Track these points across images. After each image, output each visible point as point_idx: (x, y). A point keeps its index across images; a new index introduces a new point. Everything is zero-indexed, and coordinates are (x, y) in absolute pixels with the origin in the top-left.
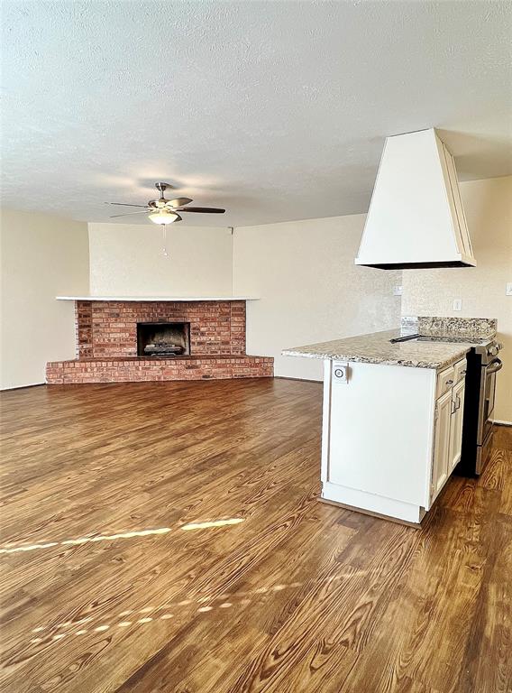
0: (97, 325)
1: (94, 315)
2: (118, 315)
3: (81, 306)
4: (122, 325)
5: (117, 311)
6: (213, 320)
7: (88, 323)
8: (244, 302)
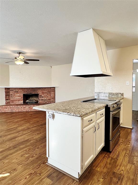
0: (11, 95)
1: (10, 92)
2: (17, 92)
3: (6, 89)
4: (19, 95)
5: (17, 91)
6: (46, 93)
7: (8, 94)
8: (55, 88)
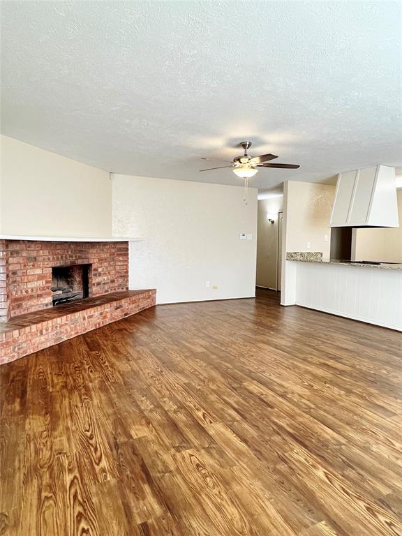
0: (15, 273)
2: (35, 258)
4: (39, 271)
5: (34, 254)
6: (106, 260)
8: (127, 243)
